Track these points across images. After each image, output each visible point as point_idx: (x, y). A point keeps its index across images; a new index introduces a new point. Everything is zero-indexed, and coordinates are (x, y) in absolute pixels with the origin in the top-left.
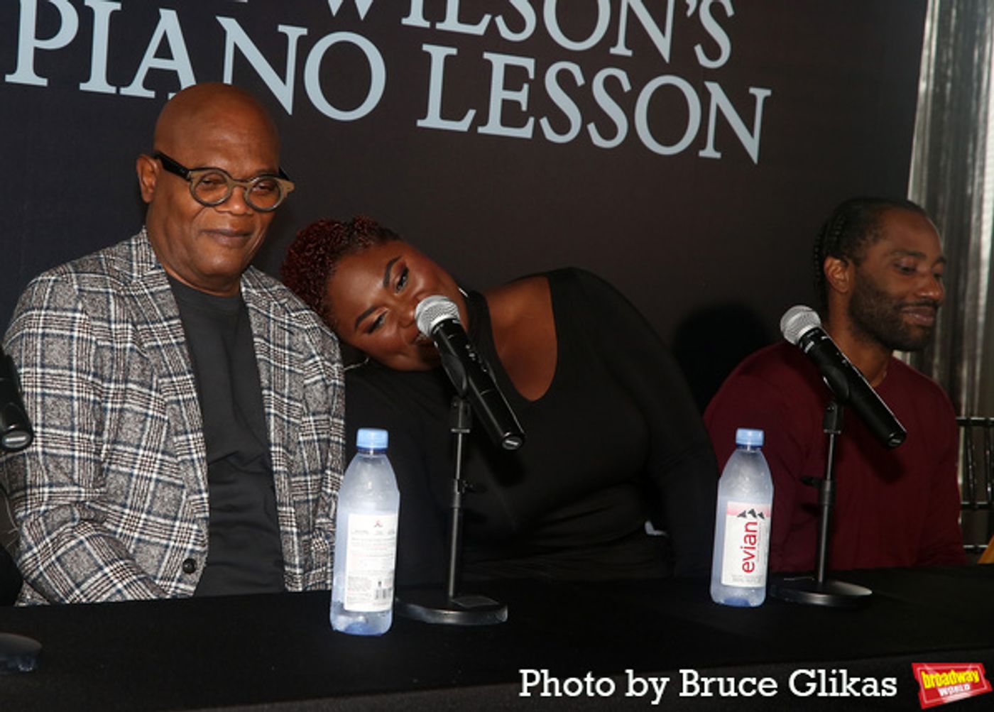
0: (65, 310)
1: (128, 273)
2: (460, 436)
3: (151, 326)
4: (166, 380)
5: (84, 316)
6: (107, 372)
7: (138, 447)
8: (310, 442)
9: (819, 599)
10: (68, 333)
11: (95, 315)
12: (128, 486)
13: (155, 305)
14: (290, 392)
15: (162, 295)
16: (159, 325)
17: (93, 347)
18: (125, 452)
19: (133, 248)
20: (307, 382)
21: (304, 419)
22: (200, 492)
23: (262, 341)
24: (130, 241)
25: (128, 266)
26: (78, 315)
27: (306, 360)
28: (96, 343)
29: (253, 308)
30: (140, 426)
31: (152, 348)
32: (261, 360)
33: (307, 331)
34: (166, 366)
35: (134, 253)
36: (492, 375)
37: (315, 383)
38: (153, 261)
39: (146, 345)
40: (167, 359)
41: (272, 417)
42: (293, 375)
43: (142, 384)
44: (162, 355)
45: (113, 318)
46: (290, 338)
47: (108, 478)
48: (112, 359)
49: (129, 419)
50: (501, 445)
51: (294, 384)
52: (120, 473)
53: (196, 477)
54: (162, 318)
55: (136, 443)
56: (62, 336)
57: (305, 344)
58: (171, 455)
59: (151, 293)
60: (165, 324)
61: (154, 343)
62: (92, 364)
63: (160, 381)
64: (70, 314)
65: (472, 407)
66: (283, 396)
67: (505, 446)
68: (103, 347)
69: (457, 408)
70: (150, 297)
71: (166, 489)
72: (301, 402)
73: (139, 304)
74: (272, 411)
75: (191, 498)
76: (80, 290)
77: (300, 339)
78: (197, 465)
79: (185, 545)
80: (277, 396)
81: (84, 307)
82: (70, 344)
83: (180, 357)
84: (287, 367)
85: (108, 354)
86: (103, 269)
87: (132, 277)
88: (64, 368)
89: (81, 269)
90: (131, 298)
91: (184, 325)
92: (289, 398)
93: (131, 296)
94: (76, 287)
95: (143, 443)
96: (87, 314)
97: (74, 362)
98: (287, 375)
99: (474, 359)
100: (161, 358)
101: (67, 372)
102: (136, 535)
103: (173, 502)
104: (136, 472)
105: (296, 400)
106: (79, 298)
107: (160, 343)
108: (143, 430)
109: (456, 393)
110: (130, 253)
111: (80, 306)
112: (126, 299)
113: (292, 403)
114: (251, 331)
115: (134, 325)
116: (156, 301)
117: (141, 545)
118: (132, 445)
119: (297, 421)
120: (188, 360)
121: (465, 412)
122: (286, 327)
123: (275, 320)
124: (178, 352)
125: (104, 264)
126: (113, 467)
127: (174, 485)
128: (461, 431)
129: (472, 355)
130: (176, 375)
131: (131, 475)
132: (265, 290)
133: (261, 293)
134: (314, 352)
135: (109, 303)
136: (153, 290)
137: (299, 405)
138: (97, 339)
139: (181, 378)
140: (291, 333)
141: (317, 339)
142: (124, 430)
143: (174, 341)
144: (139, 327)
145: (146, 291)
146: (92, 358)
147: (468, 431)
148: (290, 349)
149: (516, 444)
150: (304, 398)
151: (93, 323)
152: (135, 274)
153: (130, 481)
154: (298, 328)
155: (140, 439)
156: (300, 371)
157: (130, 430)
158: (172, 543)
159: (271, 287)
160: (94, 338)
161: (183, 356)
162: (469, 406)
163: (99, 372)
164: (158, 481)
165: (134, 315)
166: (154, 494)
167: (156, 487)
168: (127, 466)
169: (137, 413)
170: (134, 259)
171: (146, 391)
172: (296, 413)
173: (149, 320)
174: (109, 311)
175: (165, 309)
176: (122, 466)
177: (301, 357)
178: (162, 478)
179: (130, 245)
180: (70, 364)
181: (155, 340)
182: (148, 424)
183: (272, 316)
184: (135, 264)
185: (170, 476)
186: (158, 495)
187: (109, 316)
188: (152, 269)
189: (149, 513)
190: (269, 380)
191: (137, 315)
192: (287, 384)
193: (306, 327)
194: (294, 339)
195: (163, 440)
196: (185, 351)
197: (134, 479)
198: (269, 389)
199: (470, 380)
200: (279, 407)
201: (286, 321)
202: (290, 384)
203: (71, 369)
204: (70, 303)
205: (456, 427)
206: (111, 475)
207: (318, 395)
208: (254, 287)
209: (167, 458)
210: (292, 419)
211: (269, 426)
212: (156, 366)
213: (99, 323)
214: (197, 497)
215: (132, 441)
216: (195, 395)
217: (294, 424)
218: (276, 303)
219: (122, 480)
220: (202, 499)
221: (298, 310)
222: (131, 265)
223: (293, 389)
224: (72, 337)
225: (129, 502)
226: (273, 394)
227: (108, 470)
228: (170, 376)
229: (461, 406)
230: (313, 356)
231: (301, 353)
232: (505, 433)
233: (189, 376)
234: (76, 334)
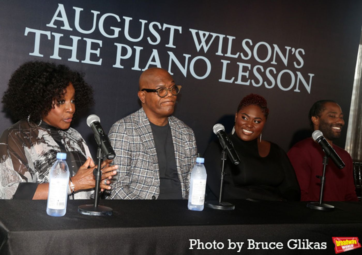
0: (122, 133)
1: (138, 121)
2: (224, 161)
3: (145, 135)
4: (149, 150)
5: (126, 135)
6: (133, 150)
7: (141, 168)
8: (186, 165)
9: (320, 208)
10: (122, 140)
11: (129, 135)
12: (138, 179)
13: (146, 129)
14: (182, 152)
15: (148, 126)
16: (147, 135)
17: (128, 143)
18: (138, 170)
19: (140, 113)
20: (185, 149)
21: (185, 159)
22: (158, 179)
23: (174, 138)
24: (139, 111)
25: (138, 119)
26: (125, 135)
27: (185, 143)
28: (129, 142)
29: (172, 129)
30: (142, 163)
31: (145, 142)
32: (174, 143)
33: (185, 134)
34: (149, 146)
35: (140, 114)
36: (233, 145)
37: (187, 149)
38: (145, 116)
39: (143, 141)
40: (149, 144)
41: (177, 159)
42: (182, 147)
43: (143, 152)
44: (148, 143)
45: (134, 135)
46: (181, 136)
47: (133, 176)
48: (134, 146)
49: (139, 161)
50: (234, 163)
51: (183, 150)
52: (136, 175)
53: (157, 175)
54: (148, 133)
55: (140, 167)
56: (120, 140)
57: (185, 138)
58: (149, 170)
59: (145, 126)
60: (148, 134)
61: (145, 140)
62: (128, 148)
63: (148, 150)
64: (123, 135)
65: (227, 153)
66: (180, 153)
67: (235, 163)
68: (131, 143)
69: (223, 153)
70: (145, 127)
71: (148, 179)
72: (184, 154)
73: (142, 129)
74: (177, 157)
75: (155, 180)
76: (126, 128)
77: (184, 136)
78: (157, 172)
79: (152, 192)
80: (179, 153)
81: (127, 133)
82: (122, 143)
83: (152, 144)
84: (181, 145)
85: (133, 145)
86: (131, 121)
87: (139, 122)
88: (120, 149)
89: (126, 122)
90: (139, 129)
91: (153, 134)
92: (181, 153)
93: (139, 128)
94: (124, 127)
95: (142, 167)
96: (127, 135)
97: (123, 147)
98: (181, 147)
99: (228, 141)
100: (147, 144)
101: (121, 150)
102: (140, 189)
103: (150, 182)
104: (140, 175)
105: (183, 154)
106: (125, 131)
107: (147, 140)
108: (142, 164)
109: (223, 150)
110: (139, 114)
111: (125, 133)
112: (137, 129)
113: (182, 155)
114: (171, 135)
115: (140, 136)
116: (146, 128)
117: (141, 191)
118: (139, 168)
119: (183, 160)
120: (154, 144)
121: (225, 154)
122: (180, 133)
123: (178, 131)
124: (152, 142)
125: (132, 119)
126: (134, 173)
127: (150, 178)
128: (224, 159)
129: (227, 139)
130: (152, 148)
131: (139, 175)
132: (175, 123)
133: (174, 124)
134: (187, 141)
135: (133, 131)
136: (145, 125)
137: (183, 155)
138: (130, 141)
139: (153, 149)
140: (182, 135)
141: (188, 137)
142: (137, 164)
143: (151, 139)
144: (141, 137)
145: (143, 125)
146: (128, 146)
147: (226, 159)
148: (181, 139)
149: (238, 163)
150: (185, 153)
151: (129, 137)
152: (140, 121)
153: (139, 177)
154: (183, 133)
155: (141, 166)
156: (184, 146)
157: (139, 164)
158: (149, 191)
159: (177, 121)
160: (128, 141)
161: (153, 143)
162: (226, 153)
163: (130, 150)
164: (146, 177)
165: (140, 133)
166: (145, 180)
167: (146, 179)
168: (138, 173)
169: (141, 160)
170: (140, 116)
171: (143, 154)
172: (183, 157)
173: (144, 134)
174: (133, 133)
175: (148, 130)
176: (137, 173)
177: (184, 142)
178: (147, 176)
179: (139, 112)
180: (122, 148)
181: (146, 139)
182: (143, 162)
183: (177, 130)
184: (140, 118)
185: (149, 176)
186: (146, 180)
187: (133, 135)
188: (145, 119)
189: (144, 184)
190: (177, 149)
191: (141, 133)
192: (181, 149)
193: (185, 133)
194: (182, 136)
195: (147, 166)
196: (154, 142)
197: (140, 177)
198: (177, 151)
199: (227, 146)
200: (179, 157)
201: (180, 131)
202: (182, 150)
203: (122, 149)
204: (123, 132)
205: (222, 158)
206: (134, 175)
207: (188, 153)
208: (173, 122)
209: (148, 171)
210: (182, 159)
211: (177, 162)
212: (146, 146)
213: (130, 137)
214: (157, 180)
215: (139, 167)
216: (156, 154)
217: (183, 161)
218: (178, 126)
219: (137, 177)
220: (158, 181)
221: (183, 128)
222: (139, 118)
223: (182, 151)
224: (123, 141)
225: (138, 182)
226: (177, 153)
227: (133, 174)
228: (150, 149)
229: (224, 153)
230: (187, 142)
231: (184, 141)
232: (235, 160)
233: (154, 149)
234: (124, 140)
